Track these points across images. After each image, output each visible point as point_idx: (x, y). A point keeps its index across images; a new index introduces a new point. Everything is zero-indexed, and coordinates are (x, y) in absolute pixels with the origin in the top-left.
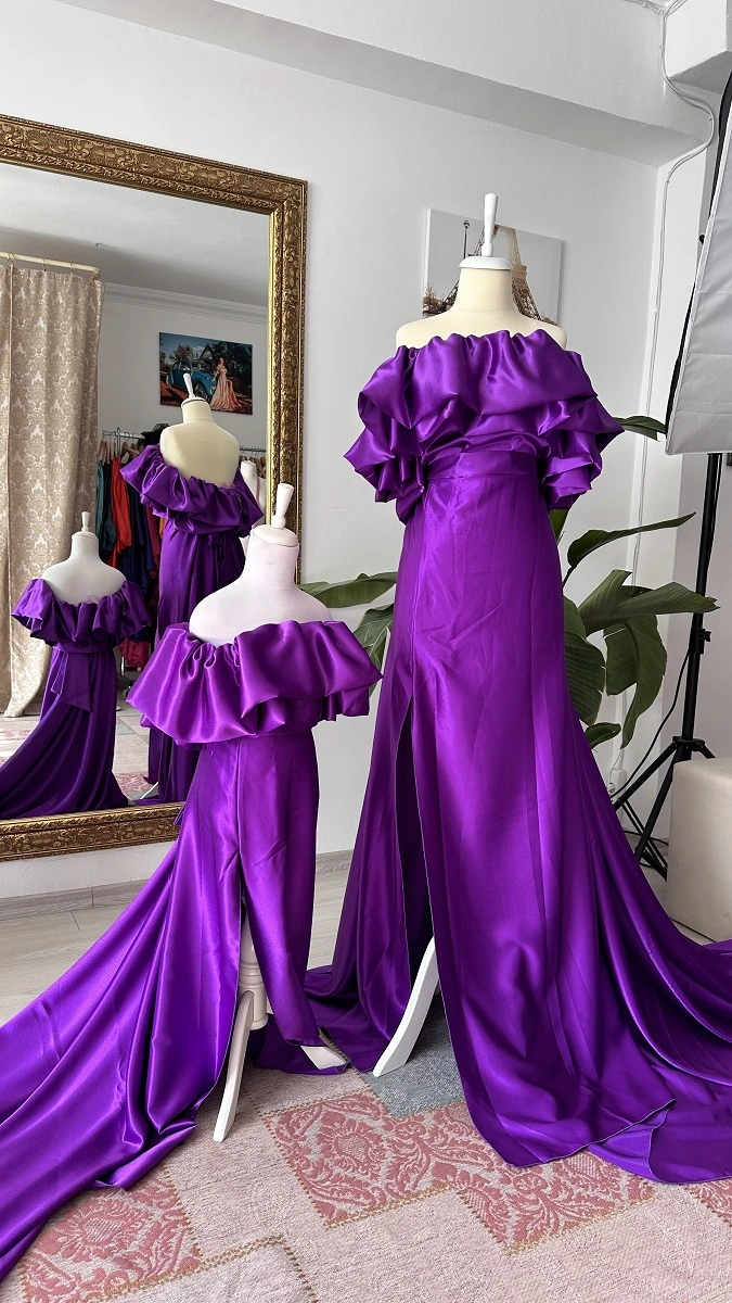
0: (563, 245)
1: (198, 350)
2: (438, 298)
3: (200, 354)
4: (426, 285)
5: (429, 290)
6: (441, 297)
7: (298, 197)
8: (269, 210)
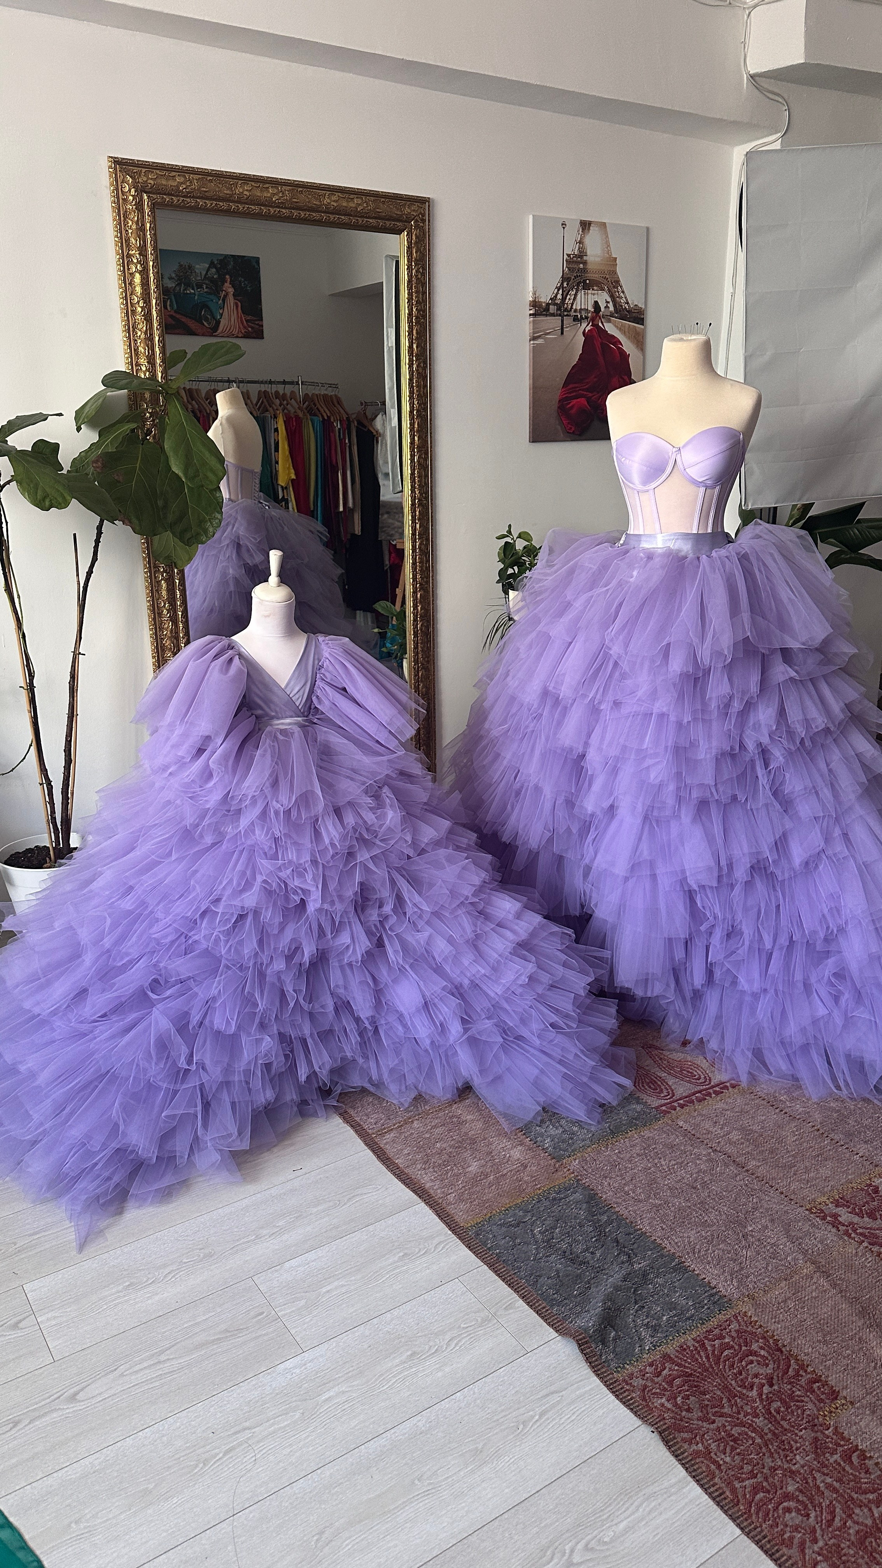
0: (648, 229)
1: (201, 268)
2: (542, 300)
3: (204, 273)
4: (531, 289)
5: (534, 293)
6: (545, 298)
7: (423, 216)
8: (399, 232)
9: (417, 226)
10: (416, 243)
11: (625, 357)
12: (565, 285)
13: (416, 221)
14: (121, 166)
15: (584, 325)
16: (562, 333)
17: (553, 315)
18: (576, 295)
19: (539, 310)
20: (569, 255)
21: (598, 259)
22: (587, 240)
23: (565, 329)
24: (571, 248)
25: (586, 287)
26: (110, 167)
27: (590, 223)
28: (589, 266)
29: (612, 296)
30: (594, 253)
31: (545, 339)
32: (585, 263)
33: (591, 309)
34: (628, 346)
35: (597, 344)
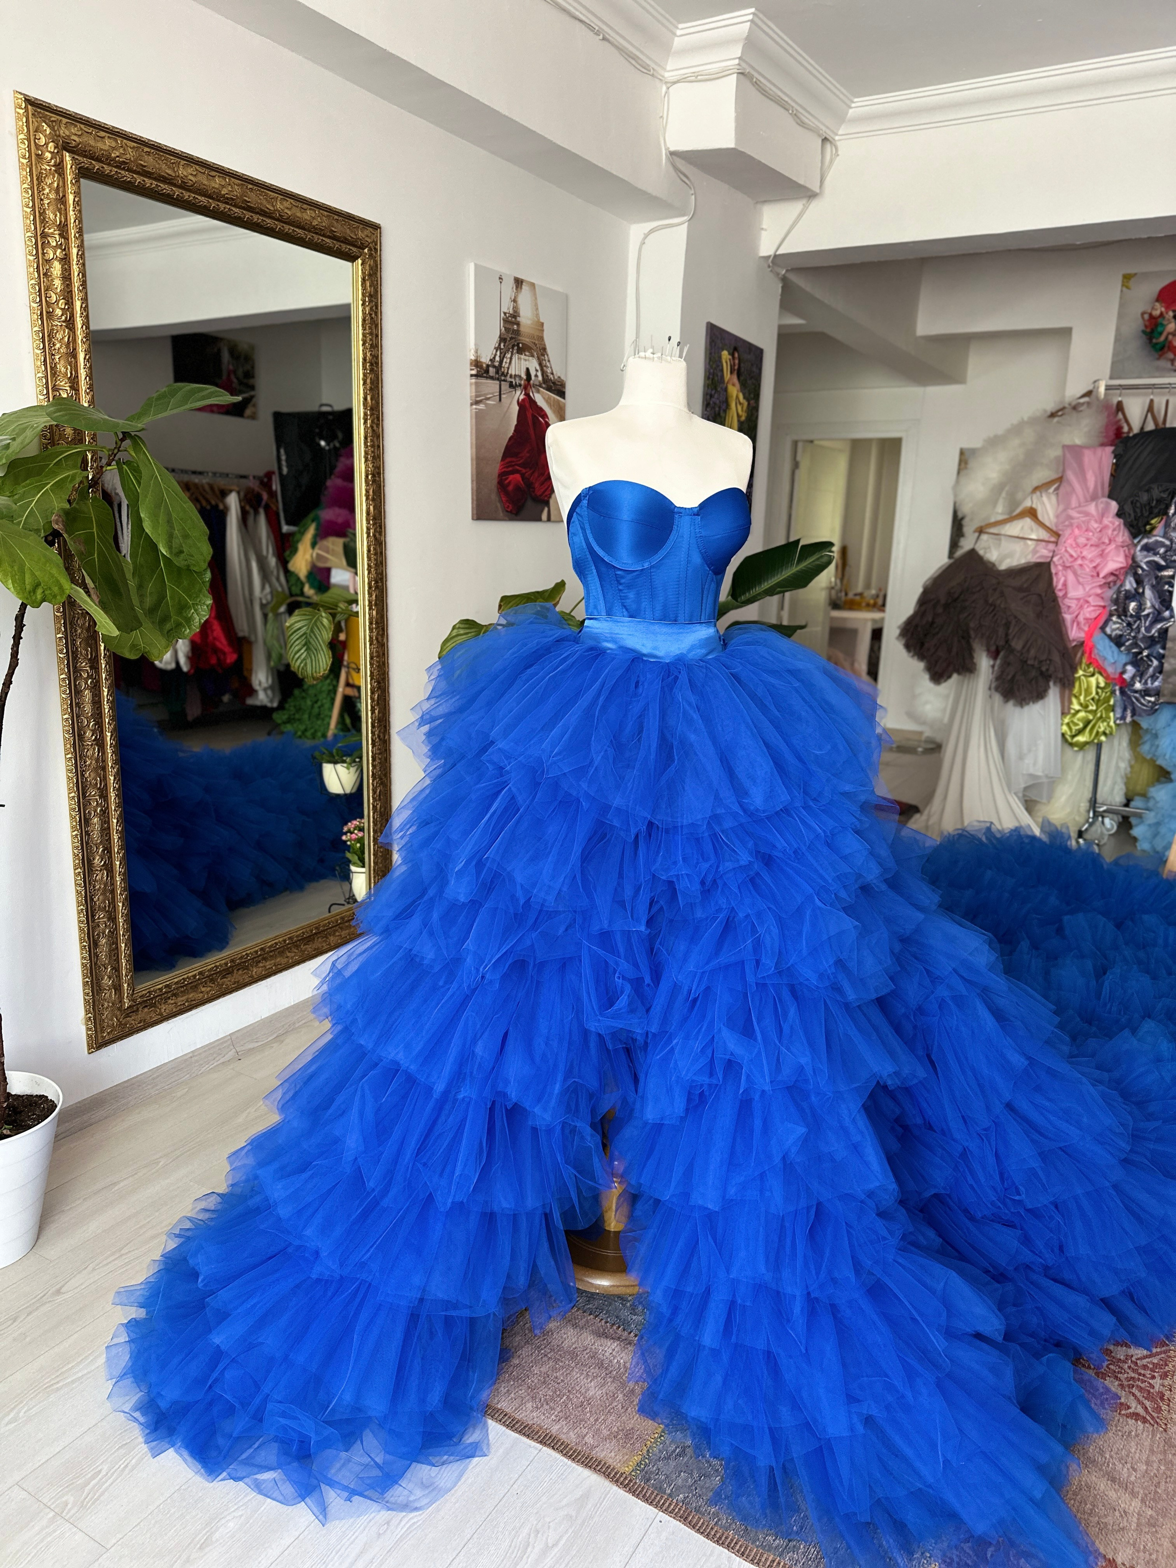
0: (567, 297)
2: (483, 360)
4: (473, 346)
5: (476, 352)
6: (485, 359)
7: (376, 244)
8: (352, 258)
9: (370, 255)
10: (370, 275)
12: (502, 345)
13: (370, 250)
14: (34, 108)
15: (517, 393)
16: (500, 400)
17: (492, 378)
18: (511, 359)
19: (481, 371)
20: (505, 313)
21: (529, 323)
22: (520, 300)
23: (503, 396)
24: (508, 307)
25: (520, 351)
26: (20, 107)
27: (522, 281)
28: (522, 329)
29: (540, 364)
30: (526, 314)
31: (486, 405)
32: (518, 324)
33: (524, 376)
35: (529, 415)
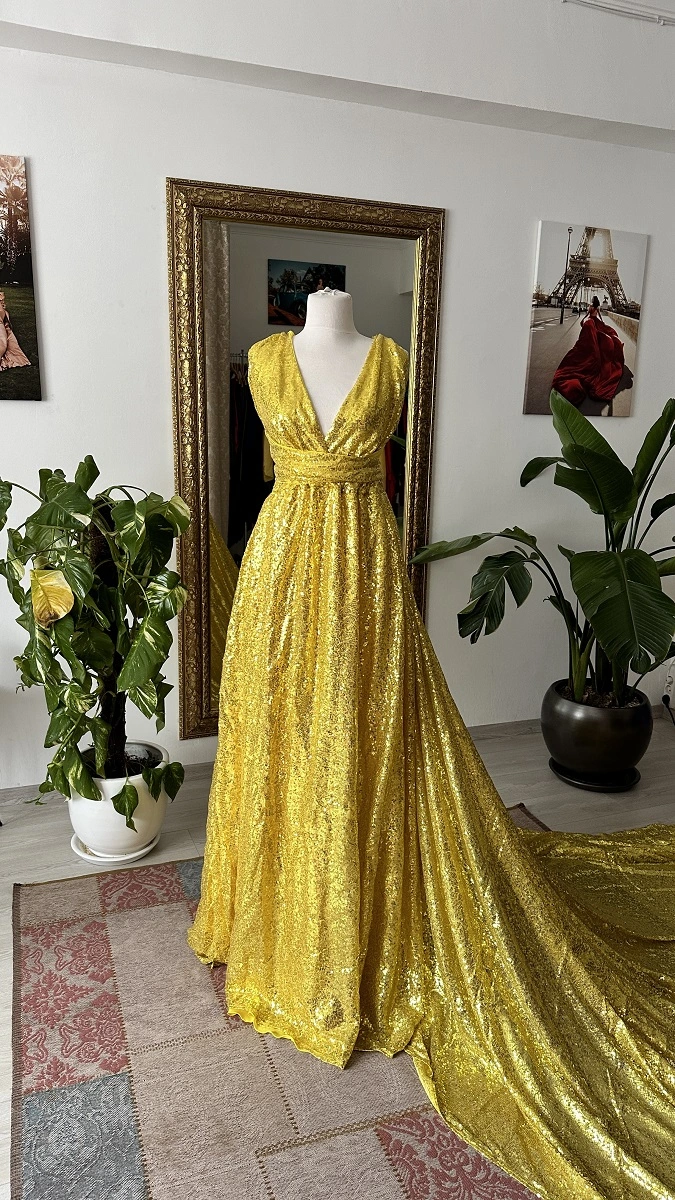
0: (649, 237)
1: (301, 273)
2: (545, 293)
3: (303, 277)
4: (535, 283)
5: (538, 287)
6: (547, 292)
7: (438, 223)
8: (416, 237)
9: (432, 233)
10: (430, 247)
11: (619, 346)
12: (567, 281)
13: (431, 229)
14: (175, 185)
15: (582, 317)
16: (561, 322)
17: (554, 306)
18: (576, 291)
19: (541, 301)
20: (573, 256)
21: (600, 261)
22: (591, 244)
23: (564, 319)
24: (576, 251)
25: (587, 284)
26: (167, 186)
27: (595, 230)
28: (591, 267)
29: (611, 293)
30: (597, 254)
31: (545, 327)
32: (587, 263)
33: (590, 303)
34: (622, 336)
35: (594, 334)
